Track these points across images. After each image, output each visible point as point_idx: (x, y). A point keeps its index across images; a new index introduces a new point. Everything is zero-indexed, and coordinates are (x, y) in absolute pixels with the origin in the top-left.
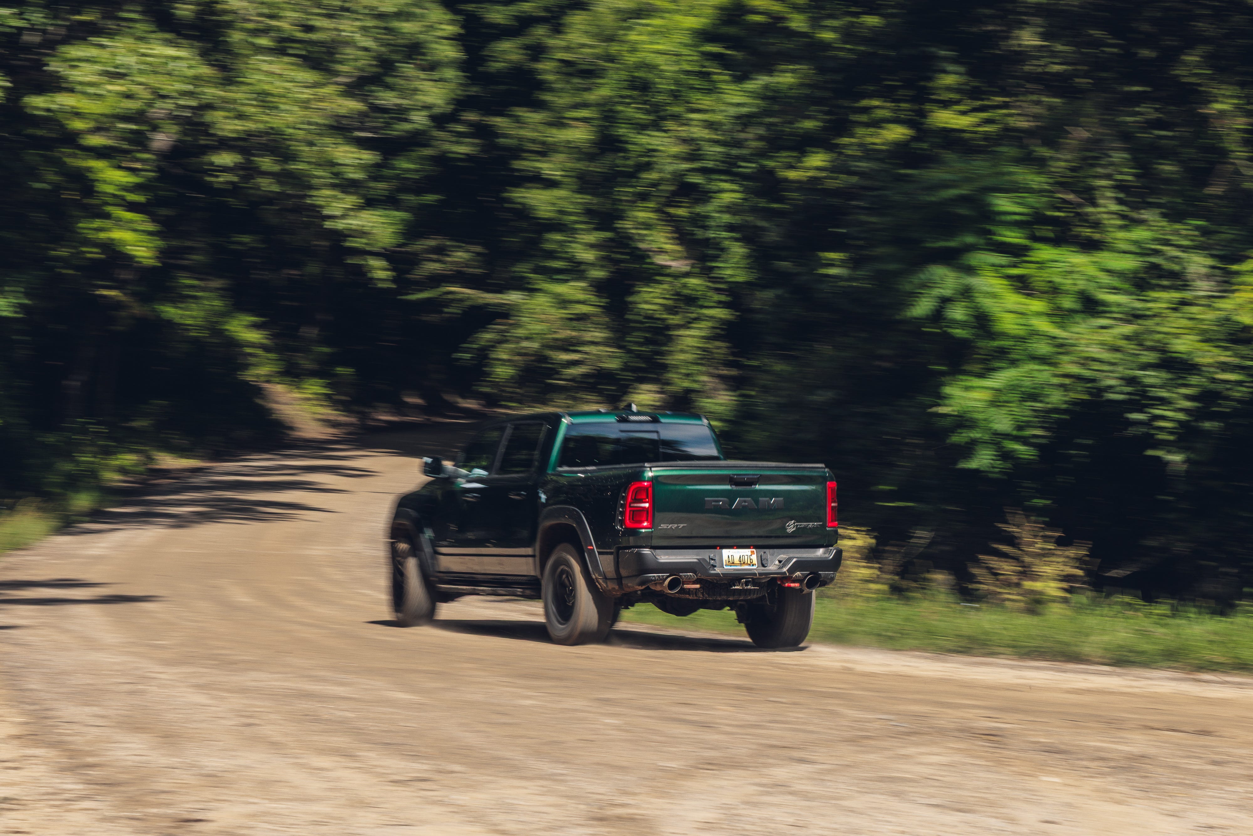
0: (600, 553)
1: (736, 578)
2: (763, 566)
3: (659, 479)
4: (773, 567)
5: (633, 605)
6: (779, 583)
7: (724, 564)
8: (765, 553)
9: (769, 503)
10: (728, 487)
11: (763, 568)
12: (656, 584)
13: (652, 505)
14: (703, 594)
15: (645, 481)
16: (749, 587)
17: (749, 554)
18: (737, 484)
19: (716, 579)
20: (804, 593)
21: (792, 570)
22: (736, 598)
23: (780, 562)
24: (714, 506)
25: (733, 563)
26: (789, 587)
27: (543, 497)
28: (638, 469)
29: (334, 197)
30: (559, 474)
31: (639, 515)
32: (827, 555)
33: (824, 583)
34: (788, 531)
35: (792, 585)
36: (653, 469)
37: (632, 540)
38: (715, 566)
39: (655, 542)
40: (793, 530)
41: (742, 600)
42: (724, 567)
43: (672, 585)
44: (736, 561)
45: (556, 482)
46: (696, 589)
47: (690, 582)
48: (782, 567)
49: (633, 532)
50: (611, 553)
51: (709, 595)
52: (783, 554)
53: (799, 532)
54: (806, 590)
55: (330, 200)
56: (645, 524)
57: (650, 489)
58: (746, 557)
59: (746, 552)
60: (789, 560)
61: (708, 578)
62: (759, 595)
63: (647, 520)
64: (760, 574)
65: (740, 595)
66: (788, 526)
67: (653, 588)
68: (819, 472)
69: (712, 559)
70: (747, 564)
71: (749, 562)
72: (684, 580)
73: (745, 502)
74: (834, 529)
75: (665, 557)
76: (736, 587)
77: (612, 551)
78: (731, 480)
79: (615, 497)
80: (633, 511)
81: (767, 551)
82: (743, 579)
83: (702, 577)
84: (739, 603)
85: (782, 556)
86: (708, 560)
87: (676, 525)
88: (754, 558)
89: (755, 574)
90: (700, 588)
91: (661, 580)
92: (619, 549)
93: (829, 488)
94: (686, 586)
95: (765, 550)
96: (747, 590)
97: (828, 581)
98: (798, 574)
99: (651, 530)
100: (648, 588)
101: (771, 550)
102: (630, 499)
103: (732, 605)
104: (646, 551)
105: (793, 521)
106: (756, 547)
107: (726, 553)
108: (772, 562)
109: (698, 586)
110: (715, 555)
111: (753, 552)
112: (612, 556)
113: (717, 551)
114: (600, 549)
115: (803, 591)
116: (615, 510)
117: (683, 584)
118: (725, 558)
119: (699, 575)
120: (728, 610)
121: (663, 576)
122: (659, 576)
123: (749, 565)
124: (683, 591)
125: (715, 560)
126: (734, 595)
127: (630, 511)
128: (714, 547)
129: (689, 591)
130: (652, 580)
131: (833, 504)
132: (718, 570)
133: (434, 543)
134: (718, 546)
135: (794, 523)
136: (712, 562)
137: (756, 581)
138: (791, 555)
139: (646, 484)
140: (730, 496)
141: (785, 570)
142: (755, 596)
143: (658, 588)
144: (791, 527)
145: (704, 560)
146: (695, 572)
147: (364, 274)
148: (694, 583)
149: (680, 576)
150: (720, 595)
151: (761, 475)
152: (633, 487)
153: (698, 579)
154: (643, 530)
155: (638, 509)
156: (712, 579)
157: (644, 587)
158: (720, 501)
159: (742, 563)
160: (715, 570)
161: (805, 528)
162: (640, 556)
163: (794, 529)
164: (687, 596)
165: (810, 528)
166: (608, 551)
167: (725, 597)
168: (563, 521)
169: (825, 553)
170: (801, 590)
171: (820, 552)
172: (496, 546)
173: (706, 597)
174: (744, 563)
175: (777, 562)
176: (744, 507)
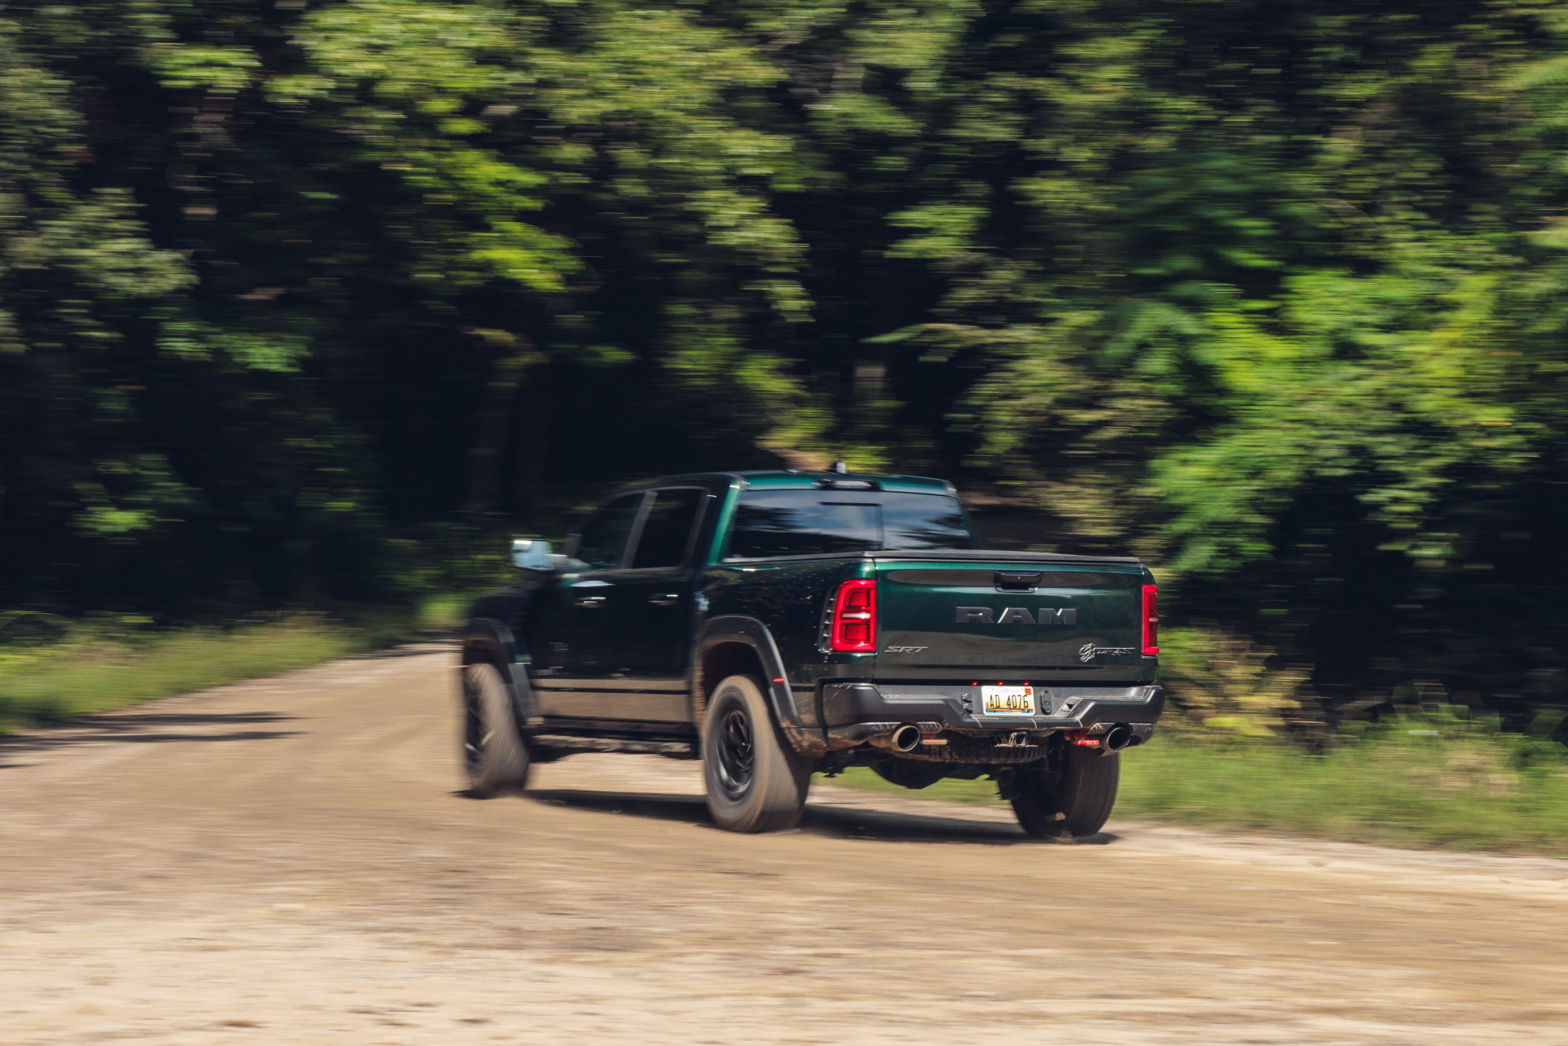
0: (794, 689)
1: (1003, 729)
2: (1044, 712)
3: (889, 576)
4: (1060, 713)
5: (840, 772)
6: (1068, 739)
7: (984, 708)
8: (1046, 692)
9: (1054, 615)
10: (991, 591)
11: (1044, 716)
12: (879, 737)
13: (875, 616)
14: (950, 753)
15: (862, 579)
16: (1023, 744)
17: (1023, 693)
18: (1006, 585)
19: (972, 732)
20: (1104, 754)
21: (1087, 719)
22: (1001, 760)
23: (1070, 706)
24: (971, 618)
25: (998, 707)
26: (1084, 746)
27: (704, 604)
28: (853, 561)
29: (725, 200)
30: (728, 568)
31: (853, 629)
32: (1141, 698)
33: (1136, 741)
34: (1082, 658)
35: (1088, 742)
36: (877, 560)
37: (841, 670)
38: (971, 712)
39: (880, 674)
40: (1089, 658)
41: (1009, 765)
42: (985, 712)
43: (904, 740)
44: (1003, 704)
45: (724, 579)
46: (941, 746)
47: (931, 735)
48: (1074, 715)
49: (842, 657)
50: (810, 689)
51: (960, 755)
52: (1075, 694)
53: (1099, 659)
54: (1109, 752)
55: (719, 204)
56: (862, 644)
57: (872, 592)
58: (1018, 699)
59: (1020, 690)
60: (1084, 704)
61: (961, 730)
62: (1035, 759)
63: (867, 641)
64: (1040, 725)
65: (1008, 757)
66: (1083, 651)
67: (874, 743)
68: (1130, 568)
69: (966, 701)
70: (1019, 709)
71: (1022, 707)
72: (924, 732)
73: (1017, 613)
74: (1153, 658)
75: (894, 697)
76: (1002, 745)
77: (813, 685)
78: (998, 580)
79: (818, 604)
80: (847, 625)
81: (1051, 690)
82: (1014, 731)
83: (952, 728)
84: (1003, 768)
85: (1073, 697)
86: (960, 702)
87: (912, 648)
88: (1030, 699)
89: (1032, 725)
90: (948, 744)
91: (888, 731)
92: (823, 682)
93: (1146, 593)
94: (925, 742)
95: (1047, 689)
96: (1019, 749)
97: (1142, 737)
98: (1097, 725)
99: (872, 654)
100: (866, 745)
101: (1057, 689)
102: (841, 607)
103: (993, 773)
104: (864, 687)
105: (1090, 645)
106: (1033, 683)
107: (988, 692)
108: (1058, 706)
109: (944, 742)
110: (970, 696)
111: (1028, 692)
112: (813, 693)
113: (974, 688)
114: (792, 682)
115: (1103, 751)
116: (817, 622)
117: (922, 739)
118: (986, 699)
119: (947, 724)
120: (987, 779)
121: (891, 726)
122: (885, 726)
123: (1023, 710)
124: (920, 749)
125: (970, 702)
126: (998, 756)
127: (842, 625)
128: (968, 683)
129: (929, 750)
130: (875, 732)
131: (1151, 620)
132: (975, 718)
133: (531, 672)
134: (974, 681)
135: (1092, 647)
136: (966, 705)
137: (1033, 735)
138: (1088, 697)
139: (863, 583)
140: (996, 603)
141: (1078, 718)
142: (1031, 759)
143: (882, 744)
144: (1087, 652)
145: (954, 701)
146: (940, 720)
147: (767, 304)
148: (939, 736)
149: (918, 726)
150: (978, 756)
151: (1042, 572)
152: (846, 588)
153: (944, 731)
154: (859, 655)
155: (855, 621)
156: (965, 732)
157: (861, 742)
158: (978, 612)
159: (1011, 707)
160: (971, 717)
161: (1108, 655)
162: (855, 693)
163: (1093, 656)
164: (927, 757)
165: (1117, 656)
166: (807, 685)
167: (984, 760)
168: (735, 638)
169: (1138, 694)
170: (1100, 751)
171: (1133, 693)
172: (629, 674)
173: (955, 759)
174: (1015, 708)
175: (1065, 707)
176: (1017, 621)
